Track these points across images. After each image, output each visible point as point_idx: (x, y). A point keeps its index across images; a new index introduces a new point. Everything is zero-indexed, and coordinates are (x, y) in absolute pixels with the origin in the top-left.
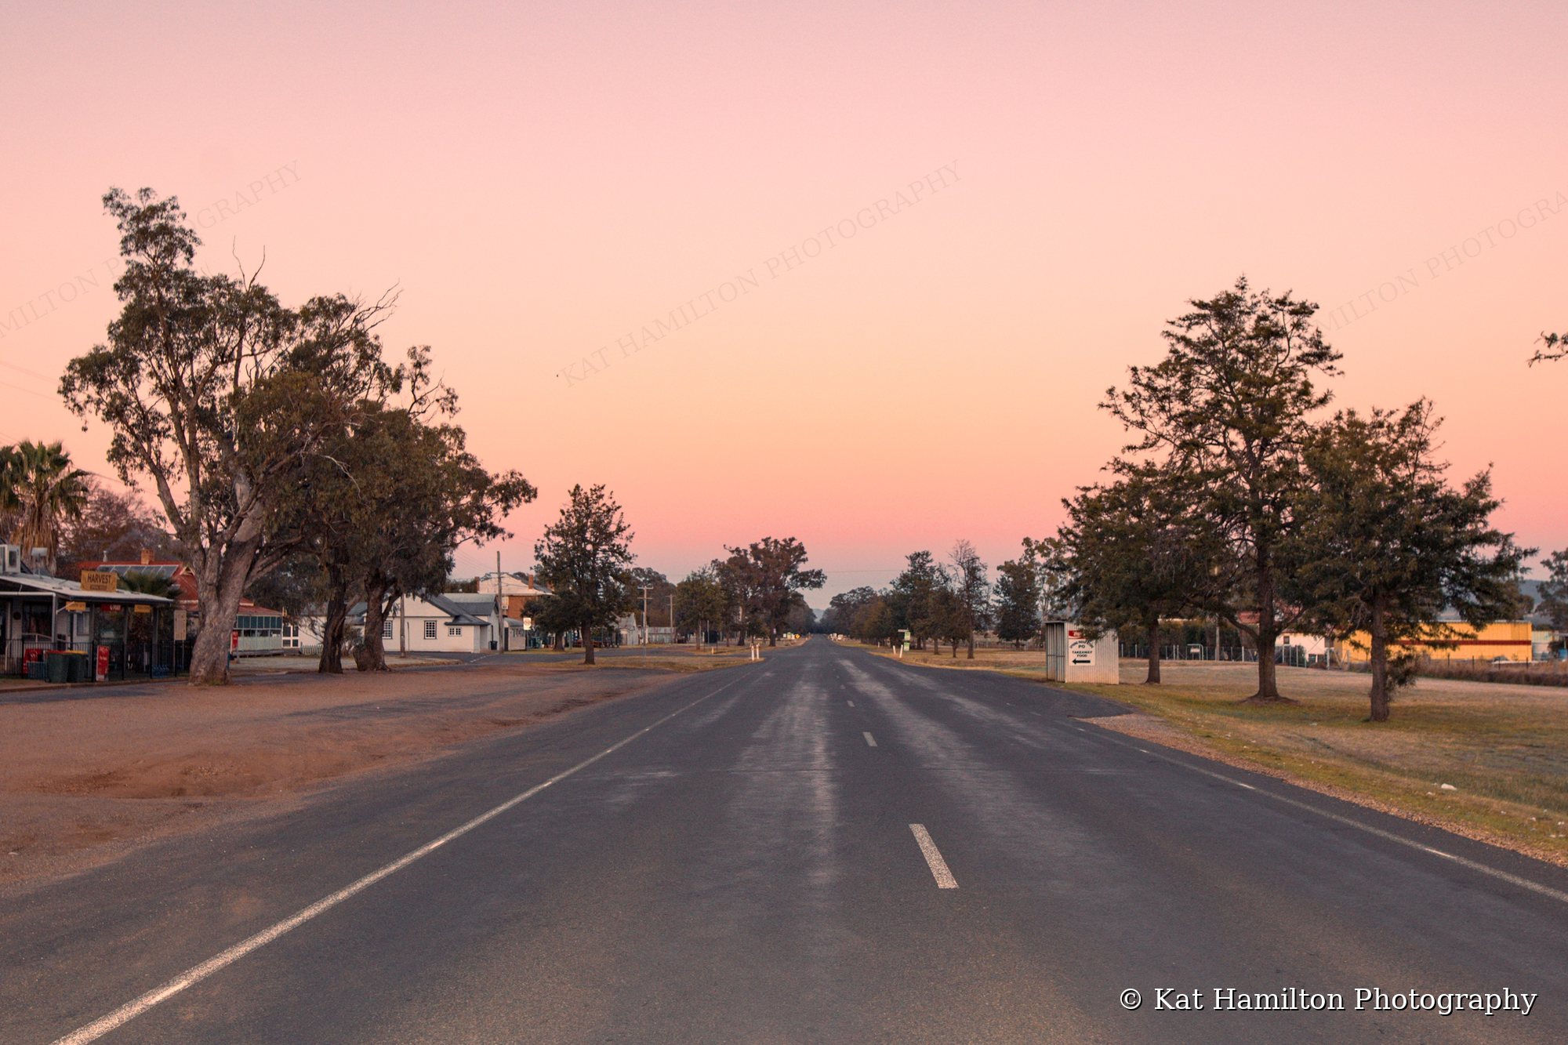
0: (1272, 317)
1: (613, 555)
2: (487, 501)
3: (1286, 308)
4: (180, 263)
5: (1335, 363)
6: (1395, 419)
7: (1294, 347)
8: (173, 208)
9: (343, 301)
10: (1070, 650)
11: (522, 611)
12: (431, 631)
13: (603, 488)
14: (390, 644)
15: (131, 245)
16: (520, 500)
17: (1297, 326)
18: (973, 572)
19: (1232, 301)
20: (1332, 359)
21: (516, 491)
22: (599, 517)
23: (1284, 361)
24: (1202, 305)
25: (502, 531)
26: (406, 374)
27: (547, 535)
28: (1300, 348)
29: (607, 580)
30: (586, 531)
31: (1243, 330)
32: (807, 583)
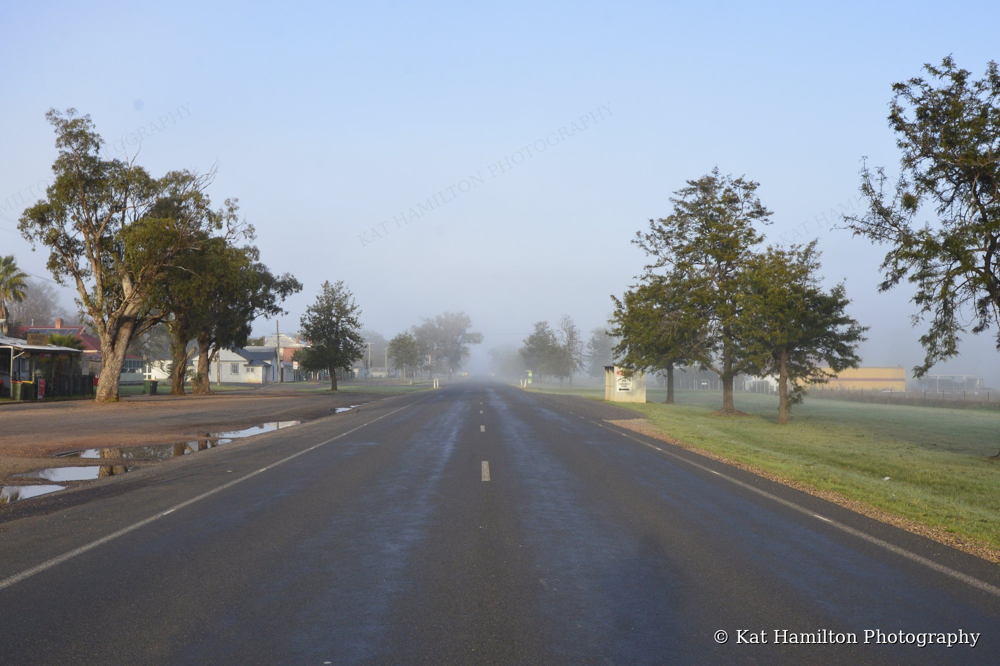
0: (734, 190)
1: (349, 324)
2: (272, 292)
3: (741, 185)
4: (91, 152)
5: (769, 217)
6: (802, 250)
7: (746, 208)
8: (88, 121)
9: (187, 174)
10: (617, 383)
11: (292, 357)
12: (235, 369)
13: (342, 282)
14: (213, 377)
15: (62, 142)
16: (292, 291)
17: (747, 196)
18: (572, 335)
19: (711, 181)
20: (768, 214)
21: (289, 286)
22: (340, 300)
23: (739, 216)
24: (693, 183)
25: (281, 310)
26: (224, 215)
27: (308, 311)
28: (749, 208)
29: (345, 339)
30: (332, 309)
31: (716, 198)
32: (472, 340)
